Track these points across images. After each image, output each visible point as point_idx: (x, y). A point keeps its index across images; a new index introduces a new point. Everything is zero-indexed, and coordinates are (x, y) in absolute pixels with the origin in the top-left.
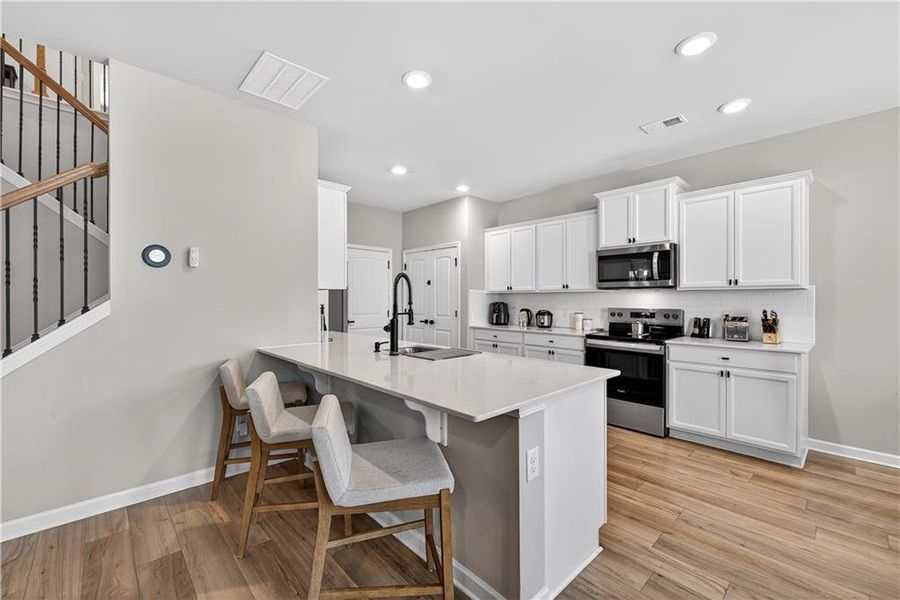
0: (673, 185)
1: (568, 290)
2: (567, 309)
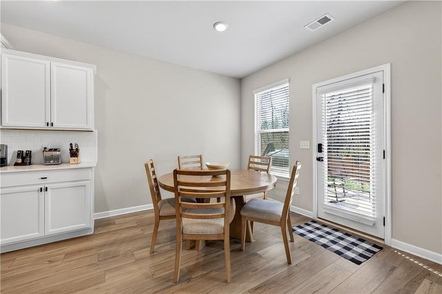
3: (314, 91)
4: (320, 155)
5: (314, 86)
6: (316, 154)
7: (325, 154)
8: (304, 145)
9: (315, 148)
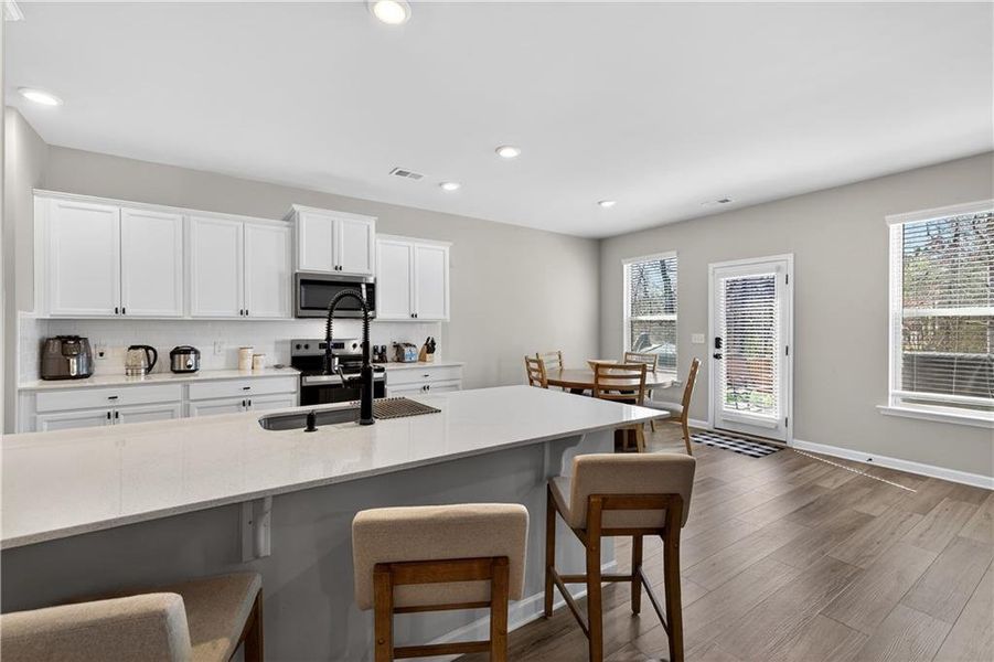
0: (372, 222)
1: (247, 318)
2: (222, 343)
3: (710, 272)
4: (717, 351)
5: (711, 266)
6: (712, 350)
7: (723, 351)
8: (698, 338)
9: (712, 343)
